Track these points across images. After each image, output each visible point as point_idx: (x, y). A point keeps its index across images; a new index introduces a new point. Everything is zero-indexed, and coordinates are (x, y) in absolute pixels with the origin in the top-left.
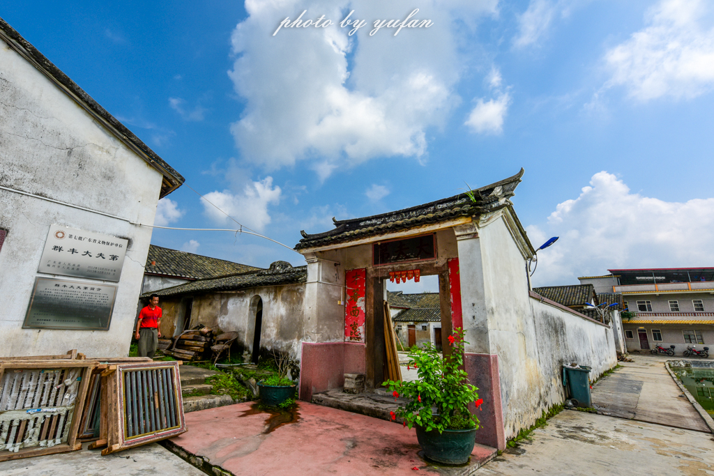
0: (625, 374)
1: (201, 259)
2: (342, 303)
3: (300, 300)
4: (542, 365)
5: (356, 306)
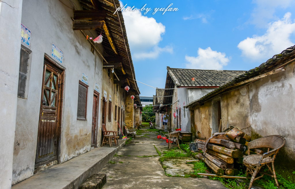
1: (235, 73)
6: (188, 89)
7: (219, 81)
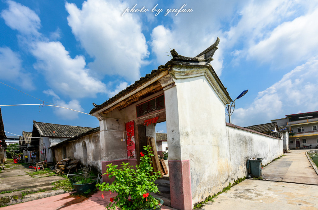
0: (285, 159)
2: (124, 140)
3: (98, 141)
4: (232, 161)
5: (131, 141)
6: (50, 138)
7: (72, 134)
